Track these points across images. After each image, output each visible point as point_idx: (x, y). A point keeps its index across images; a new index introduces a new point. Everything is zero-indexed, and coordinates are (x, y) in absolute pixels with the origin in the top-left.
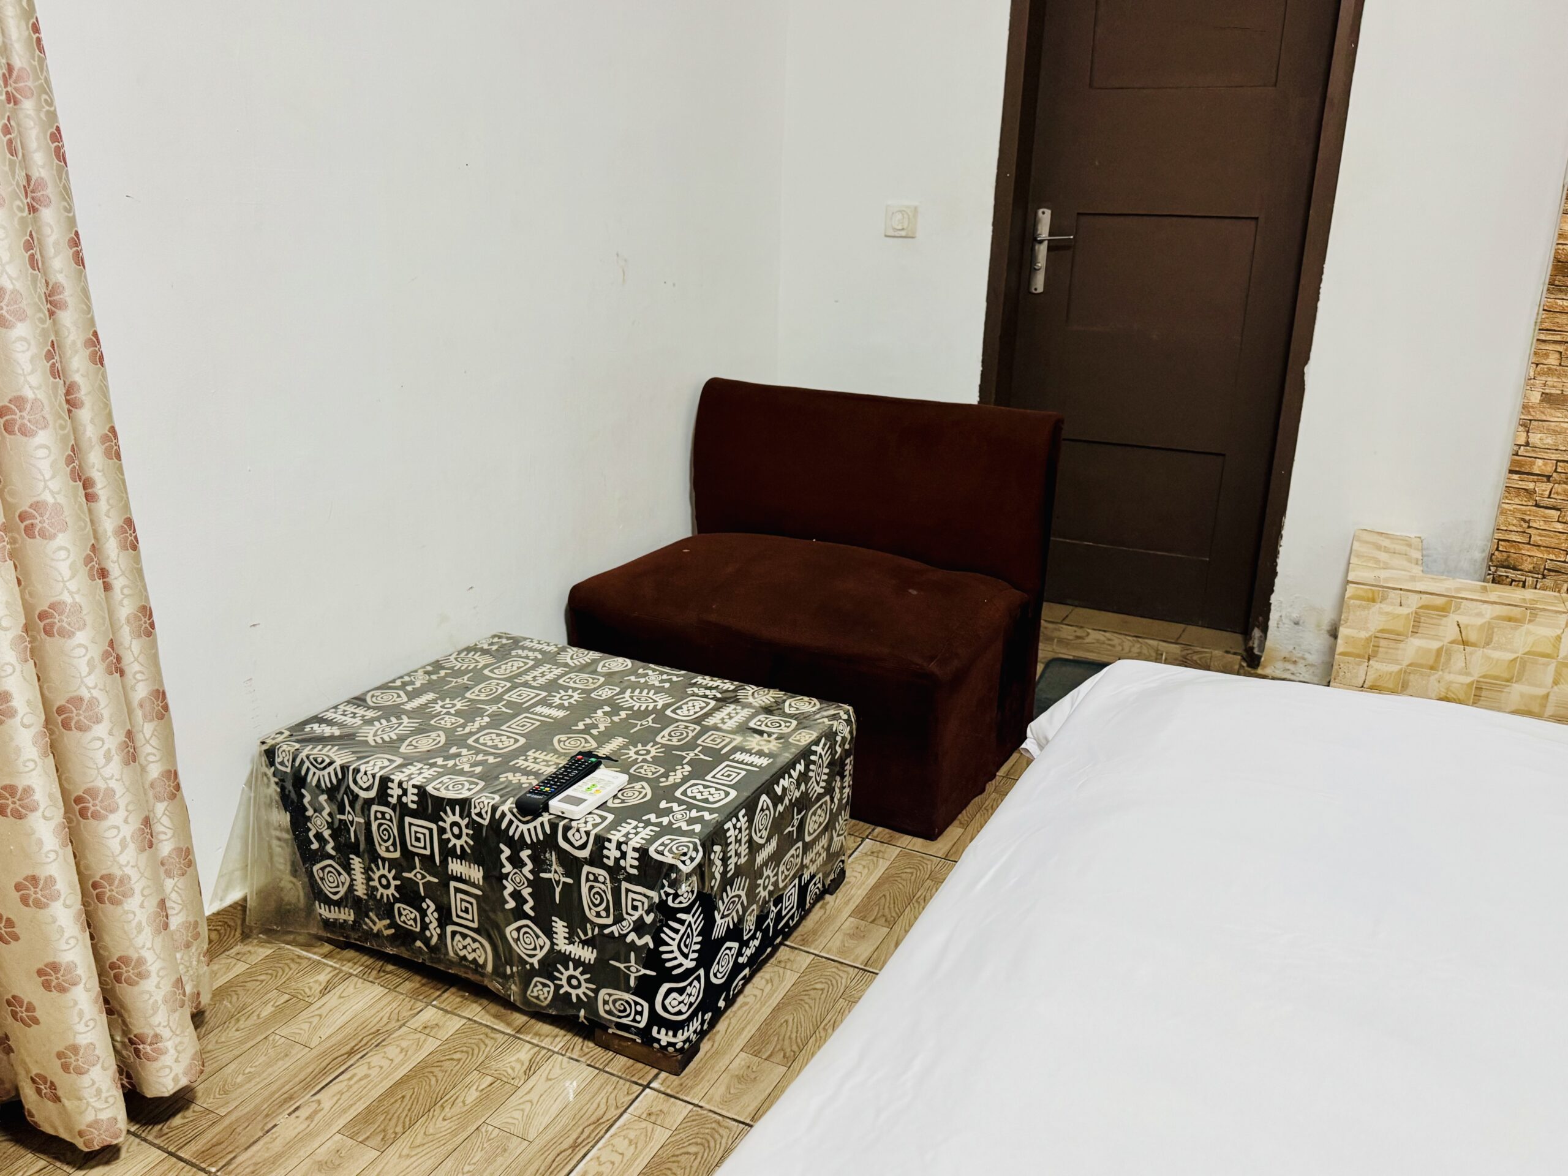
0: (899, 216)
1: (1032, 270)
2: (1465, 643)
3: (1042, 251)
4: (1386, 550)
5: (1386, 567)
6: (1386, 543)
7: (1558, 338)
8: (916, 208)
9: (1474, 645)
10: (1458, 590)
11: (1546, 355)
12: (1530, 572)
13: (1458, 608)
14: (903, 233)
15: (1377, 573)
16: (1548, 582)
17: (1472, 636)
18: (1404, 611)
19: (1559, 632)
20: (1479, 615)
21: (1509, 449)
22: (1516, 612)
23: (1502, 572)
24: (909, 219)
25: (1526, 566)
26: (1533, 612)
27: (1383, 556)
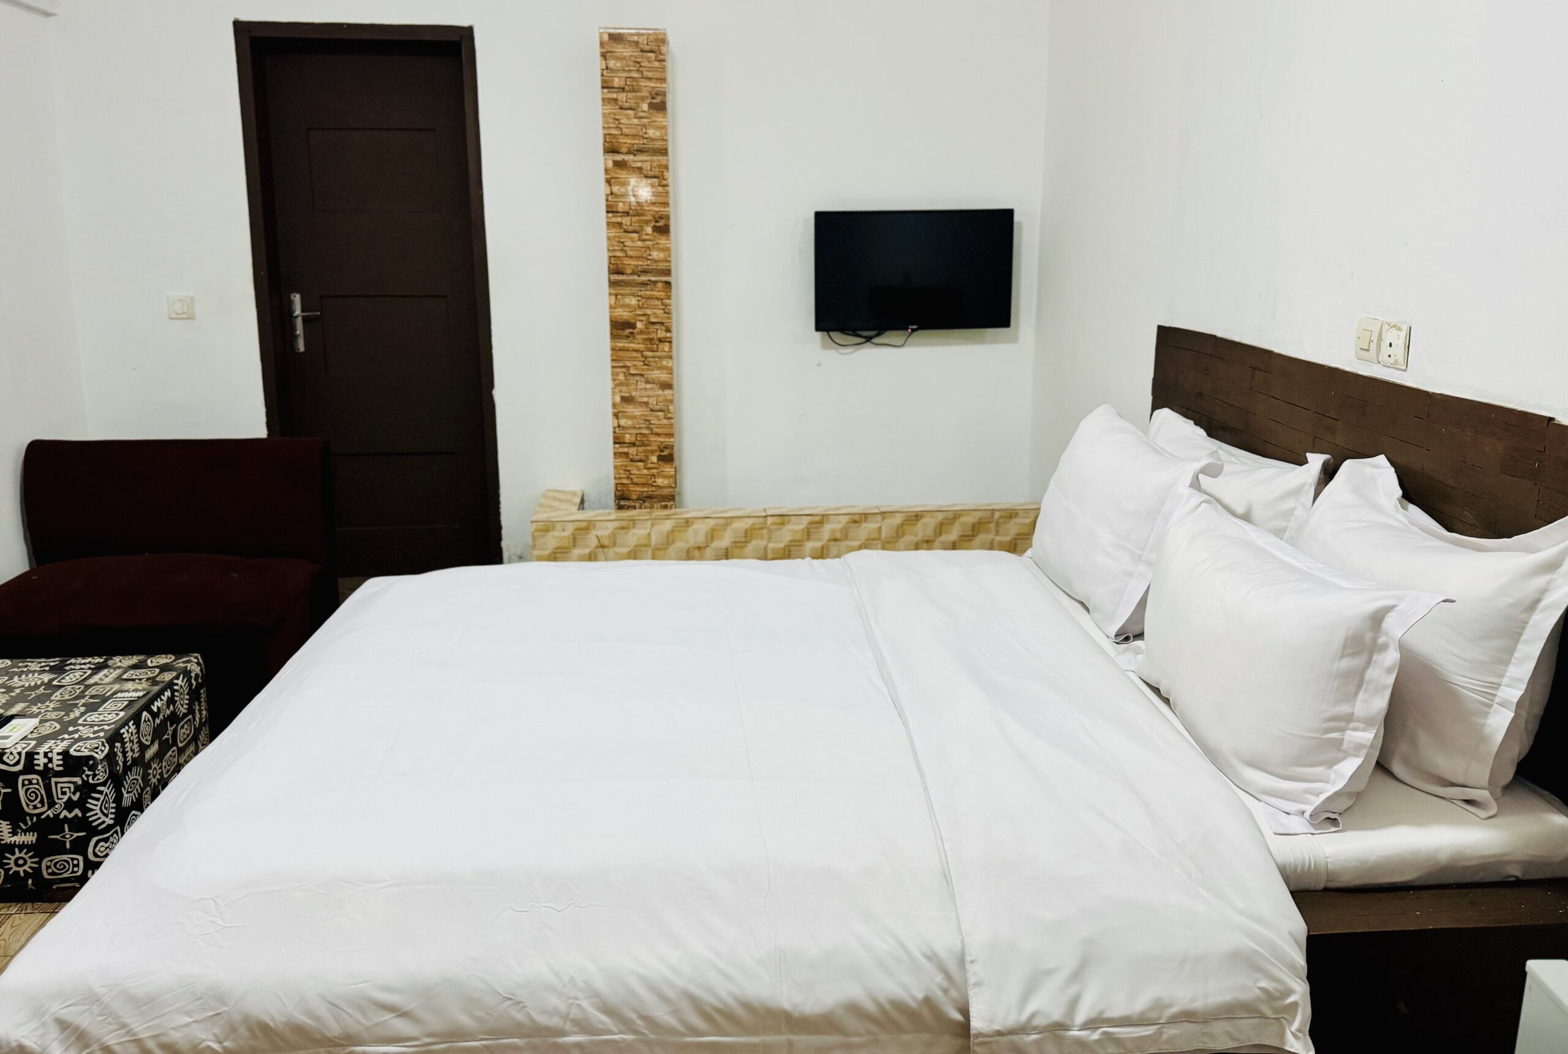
0: (179, 304)
1: (294, 337)
2: (602, 547)
3: (299, 323)
4: (560, 500)
5: (557, 509)
6: (561, 496)
7: (621, 364)
8: (192, 299)
9: (607, 547)
10: (595, 516)
11: (618, 375)
12: (637, 500)
13: (594, 526)
14: (185, 316)
15: (549, 514)
16: (647, 504)
17: (606, 542)
18: (566, 534)
19: (648, 531)
20: (607, 528)
21: (611, 430)
22: (625, 523)
23: (622, 503)
24: (188, 306)
25: (634, 497)
26: (633, 522)
27: (557, 504)
